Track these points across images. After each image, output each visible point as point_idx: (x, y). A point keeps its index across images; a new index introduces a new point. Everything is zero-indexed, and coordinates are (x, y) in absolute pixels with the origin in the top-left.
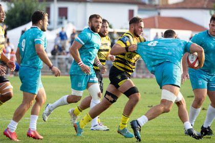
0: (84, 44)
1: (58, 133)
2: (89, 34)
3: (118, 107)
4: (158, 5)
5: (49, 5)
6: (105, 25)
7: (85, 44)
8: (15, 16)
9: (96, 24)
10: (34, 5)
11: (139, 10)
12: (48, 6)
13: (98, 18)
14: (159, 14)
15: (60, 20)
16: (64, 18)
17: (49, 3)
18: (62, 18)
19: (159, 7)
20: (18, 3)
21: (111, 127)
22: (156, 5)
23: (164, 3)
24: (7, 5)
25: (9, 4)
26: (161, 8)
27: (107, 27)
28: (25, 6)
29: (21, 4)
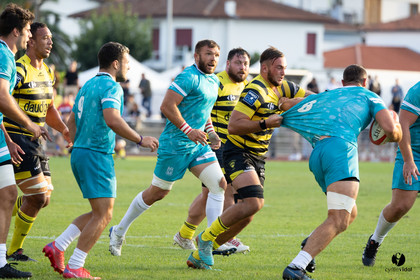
0: (185, 94)
1: (171, 264)
2: (196, 77)
3: (285, 216)
4: (363, 25)
5: (158, 24)
6: (242, 60)
7: (189, 95)
8: (94, 46)
9: (209, 58)
10: (130, 24)
11: (327, 33)
12: (155, 26)
13: (213, 47)
14: (364, 41)
15: (178, 53)
16: (186, 48)
17: (156, 20)
18: (181, 49)
19: (362, 28)
20: (100, 21)
21: (272, 252)
22: (357, 25)
23: (374, 21)
24: (80, 24)
25: (83, 22)
26: (367, 30)
27: (245, 64)
28: (114, 25)
29: (105, 23)
